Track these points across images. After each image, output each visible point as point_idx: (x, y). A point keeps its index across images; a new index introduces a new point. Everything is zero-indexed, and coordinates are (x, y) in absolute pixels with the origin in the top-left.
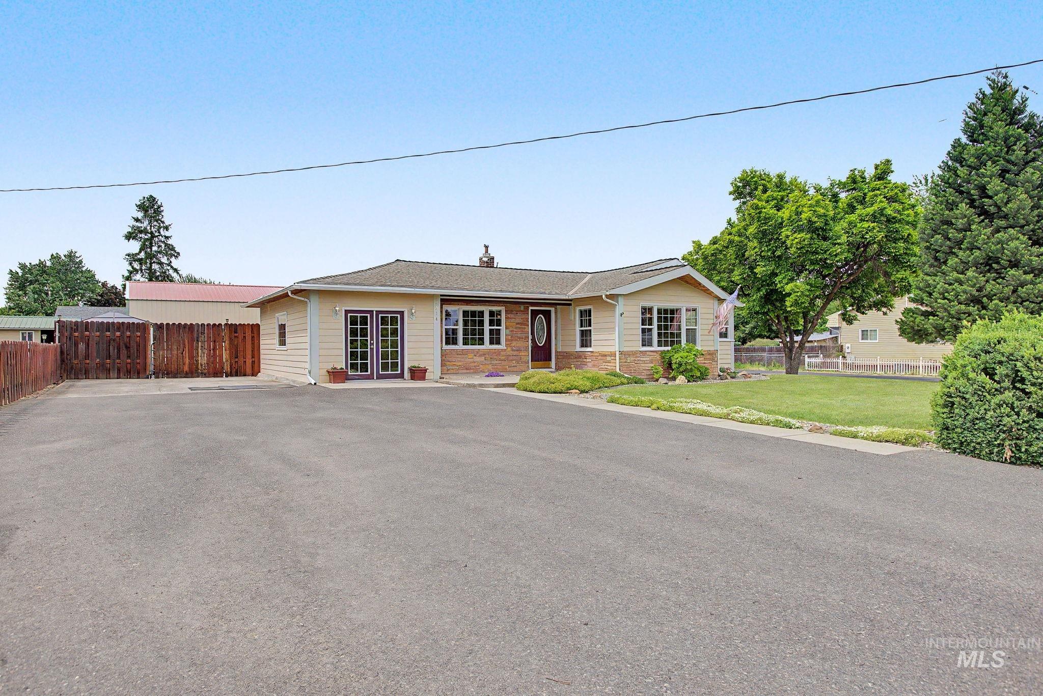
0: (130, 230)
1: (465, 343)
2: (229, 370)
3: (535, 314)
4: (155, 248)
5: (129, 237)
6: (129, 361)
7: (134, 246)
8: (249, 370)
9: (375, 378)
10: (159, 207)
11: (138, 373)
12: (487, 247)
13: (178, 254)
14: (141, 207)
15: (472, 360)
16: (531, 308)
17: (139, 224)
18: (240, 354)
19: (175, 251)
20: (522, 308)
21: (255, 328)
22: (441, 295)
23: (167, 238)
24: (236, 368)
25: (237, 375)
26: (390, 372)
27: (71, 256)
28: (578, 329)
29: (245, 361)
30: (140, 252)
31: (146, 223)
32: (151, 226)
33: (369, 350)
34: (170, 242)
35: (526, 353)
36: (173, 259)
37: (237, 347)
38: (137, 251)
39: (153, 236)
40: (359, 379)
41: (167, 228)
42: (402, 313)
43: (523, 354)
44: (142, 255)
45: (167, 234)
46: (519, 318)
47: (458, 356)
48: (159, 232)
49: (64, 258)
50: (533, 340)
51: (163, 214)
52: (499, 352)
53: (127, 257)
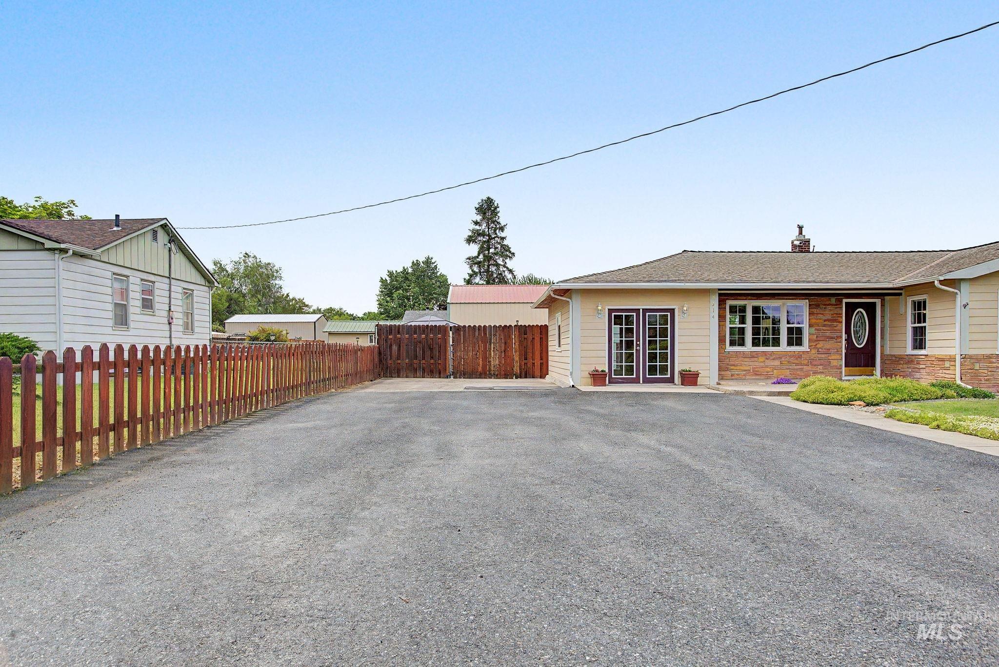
0: (470, 234)
1: (755, 343)
2: (518, 372)
3: (851, 308)
4: (492, 250)
5: (470, 240)
6: (432, 361)
7: (473, 250)
8: (538, 372)
9: (641, 382)
10: (496, 208)
11: (440, 373)
12: (801, 228)
13: (513, 254)
14: (480, 210)
15: (762, 364)
16: (845, 301)
17: (477, 227)
18: (530, 355)
19: (510, 252)
20: (833, 300)
21: (544, 329)
22: (719, 290)
23: (503, 239)
24: (526, 370)
25: (526, 377)
26: (658, 376)
27: (428, 262)
28: (910, 326)
29: (534, 363)
30: (479, 255)
31: (484, 225)
32: (489, 228)
33: (635, 351)
34: (505, 242)
35: (838, 357)
36: (508, 261)
37: (526, 348)
38: (476, 254)
39: (490, 238)
40: (623, 383)
41: (502, 229)
42: (672, 311)
43: (833, 357)
44: (481, 256)
45: (503, 235)
46: (828, 313)
47: (746, 359)
48: (496, 234)
49: (422, 264)
50: (849, 340)
51: (499, 215)
52: (799, 356)
53: (468, 260)
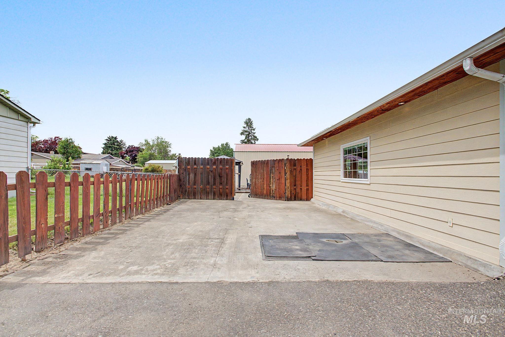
0: (242, 132)
2: (289, 195)
4: (250, 138)
5: (242, 134)
6: (221, 187)
7: (243, 137)
8: (304, 197)
10: (252, 122)
11: (227, 196)
14: (246, 123)
17: (245, 129)
18: (298, 183)
19: (257, 138)
21: (310, 162)
23: (254, 133)
24: (294, 194)
25: (295, 200)
27: (227, 144)
29: (301, 189)
30: (245, 139)
31: (247, 128)
32: (249, 129)
34: (255, 135)
36: (256, 141)
37: (295, 177)
38: (244, 139)
39: (249, 133)
41: (254, 130)
44: (246, 140)
45: (254, 132)
48: (252, 132)
49: (225, 145)
51: (253, 124)
53: (241, 141)
